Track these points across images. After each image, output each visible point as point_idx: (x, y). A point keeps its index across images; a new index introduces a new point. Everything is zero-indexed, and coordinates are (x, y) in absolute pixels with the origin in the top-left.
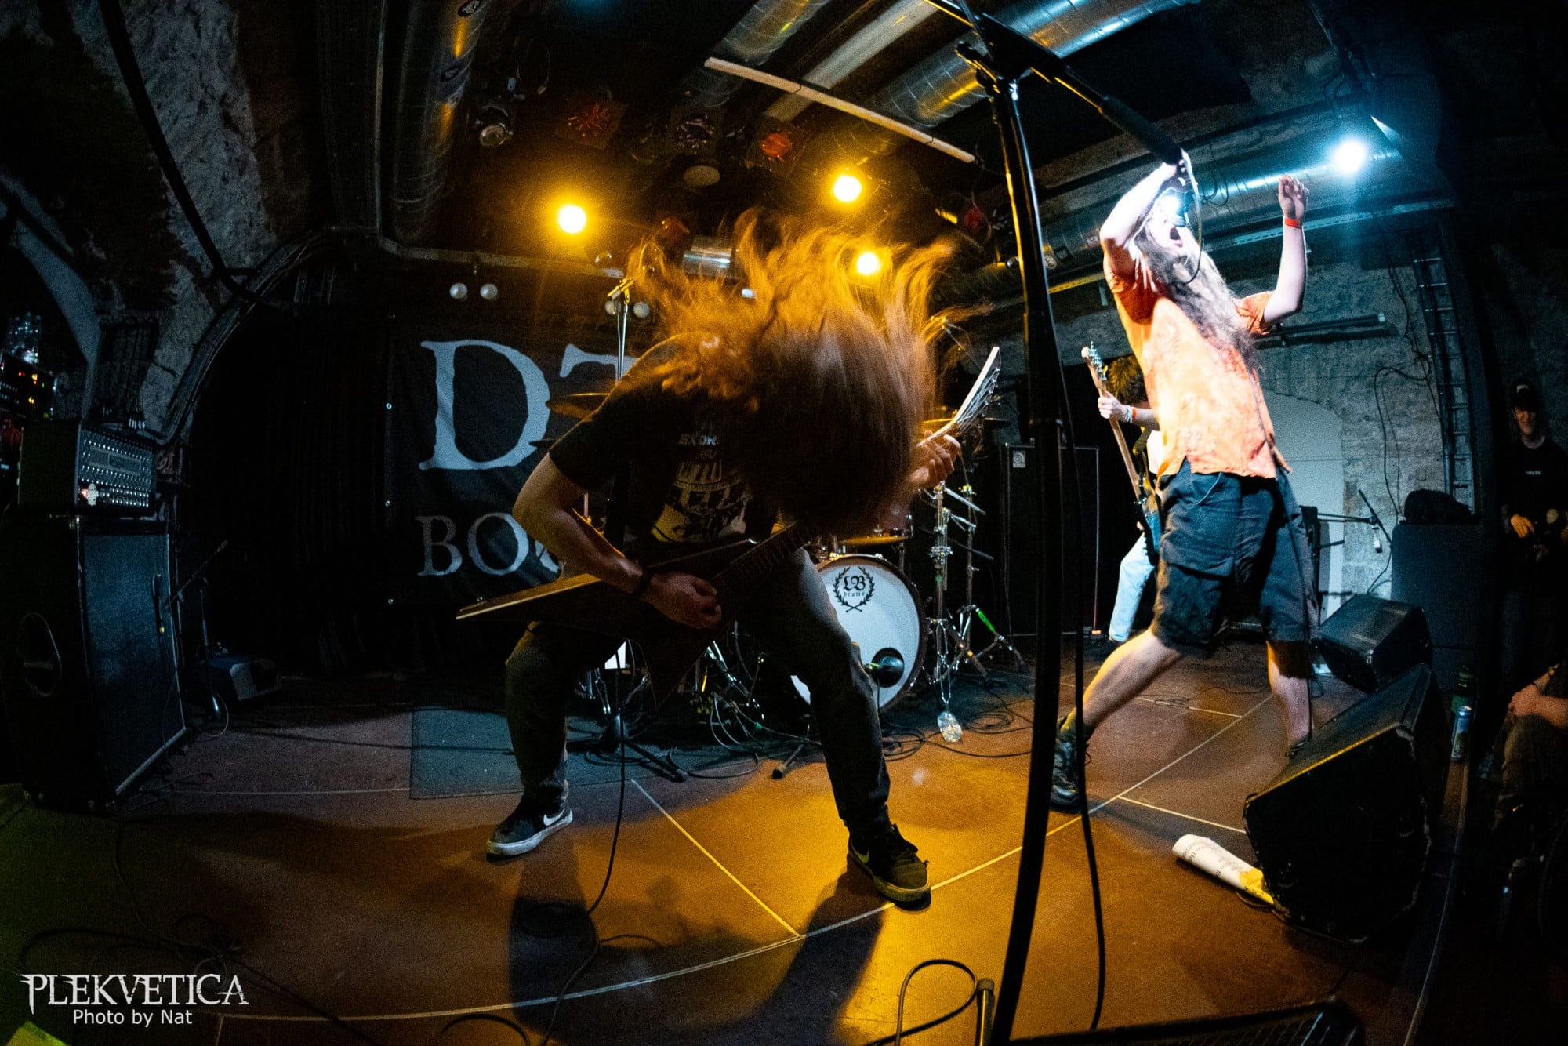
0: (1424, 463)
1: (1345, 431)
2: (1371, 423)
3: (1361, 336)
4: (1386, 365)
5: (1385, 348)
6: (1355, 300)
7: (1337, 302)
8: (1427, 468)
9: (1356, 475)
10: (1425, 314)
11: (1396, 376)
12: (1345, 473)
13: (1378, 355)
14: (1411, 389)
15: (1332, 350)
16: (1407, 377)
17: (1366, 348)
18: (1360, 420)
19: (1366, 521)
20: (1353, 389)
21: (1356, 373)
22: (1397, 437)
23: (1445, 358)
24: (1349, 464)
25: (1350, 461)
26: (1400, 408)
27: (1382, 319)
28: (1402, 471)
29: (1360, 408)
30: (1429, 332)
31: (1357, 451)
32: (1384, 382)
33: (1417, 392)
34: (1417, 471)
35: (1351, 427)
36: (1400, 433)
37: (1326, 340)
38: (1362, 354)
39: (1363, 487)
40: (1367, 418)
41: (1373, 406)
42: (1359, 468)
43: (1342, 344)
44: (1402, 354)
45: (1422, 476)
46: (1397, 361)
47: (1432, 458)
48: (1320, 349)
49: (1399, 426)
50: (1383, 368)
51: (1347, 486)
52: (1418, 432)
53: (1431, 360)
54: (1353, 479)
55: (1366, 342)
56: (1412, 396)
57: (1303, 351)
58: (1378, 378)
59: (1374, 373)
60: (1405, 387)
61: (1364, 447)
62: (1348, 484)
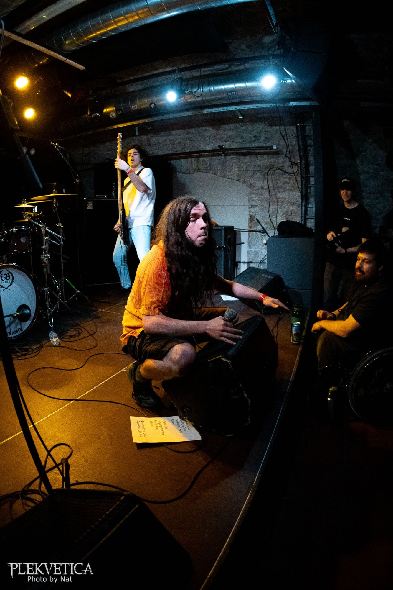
0: (291, 208)
1: (251, 193)
2: (264, 190)
3: (263, 154)
4: (275, 167)
5: (275, 160)
6: (263, 138)
7: (253, 139)
8: (292, 210)
9: (255, 212)
10: (299, 146)
11: (280, 171)
12: (249, 211)
13: (271, 162)
14: (287, 177)
15: (247, 159)
16: (286, 172)
17: (265, 159)
18: (259, 189)
19: (260, 232)
20: (256, 176)
21: (259, 169)
22: (278, 196)
23: (307, 165)
24: (251, 207)
25: (253, 206)
26: (280, 184)
27: (275, 147)
28: (279, 211)
29: (259, 184)
30: (300, 154)
31: (256, 202)
32: (273, 174)
33: (290, 179)
34: (287, 212)
35: (254, 192)
36: (279, 195)
37: (245, 154)
38: (263, 161)
39: (258, 217)
40: (262, 188)
41: (266, 183)
42: (257, 209)
43: (253, 157)
44: (284, 162)
45: (289, 213)
46: (281, 165)
47: (296, 206)
48: (241, 158)
49: (279, 192)
50: (274, 168)
51: (250, 217)
52: (289, 195)
53: (299, 166)
54: (253, 214)
55: (265, 156)
56: (287, 180)
57: (233, 159)
58: (270, 172)
59: (268, 170)
60: (284, 176)
61: (260, 200)
62: (251, 216)
